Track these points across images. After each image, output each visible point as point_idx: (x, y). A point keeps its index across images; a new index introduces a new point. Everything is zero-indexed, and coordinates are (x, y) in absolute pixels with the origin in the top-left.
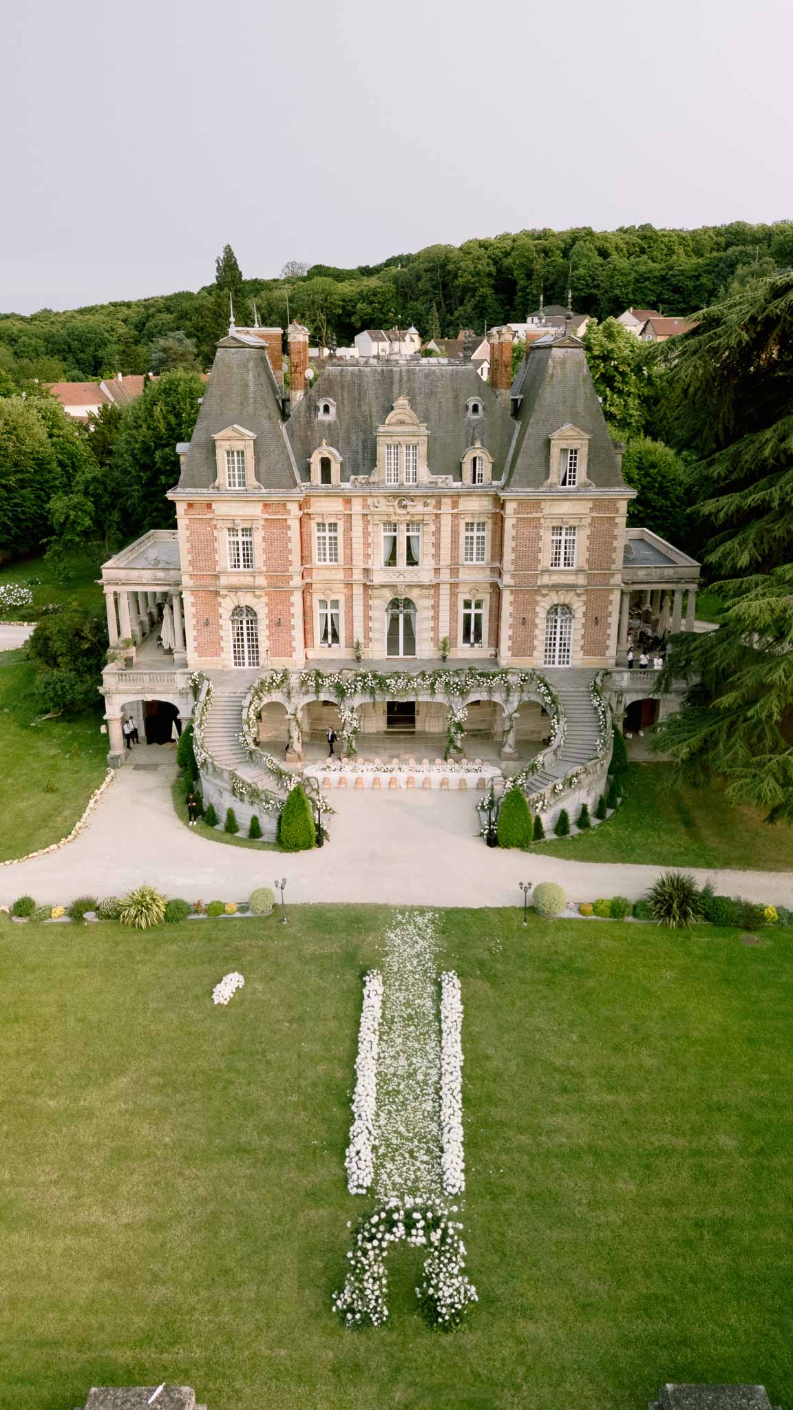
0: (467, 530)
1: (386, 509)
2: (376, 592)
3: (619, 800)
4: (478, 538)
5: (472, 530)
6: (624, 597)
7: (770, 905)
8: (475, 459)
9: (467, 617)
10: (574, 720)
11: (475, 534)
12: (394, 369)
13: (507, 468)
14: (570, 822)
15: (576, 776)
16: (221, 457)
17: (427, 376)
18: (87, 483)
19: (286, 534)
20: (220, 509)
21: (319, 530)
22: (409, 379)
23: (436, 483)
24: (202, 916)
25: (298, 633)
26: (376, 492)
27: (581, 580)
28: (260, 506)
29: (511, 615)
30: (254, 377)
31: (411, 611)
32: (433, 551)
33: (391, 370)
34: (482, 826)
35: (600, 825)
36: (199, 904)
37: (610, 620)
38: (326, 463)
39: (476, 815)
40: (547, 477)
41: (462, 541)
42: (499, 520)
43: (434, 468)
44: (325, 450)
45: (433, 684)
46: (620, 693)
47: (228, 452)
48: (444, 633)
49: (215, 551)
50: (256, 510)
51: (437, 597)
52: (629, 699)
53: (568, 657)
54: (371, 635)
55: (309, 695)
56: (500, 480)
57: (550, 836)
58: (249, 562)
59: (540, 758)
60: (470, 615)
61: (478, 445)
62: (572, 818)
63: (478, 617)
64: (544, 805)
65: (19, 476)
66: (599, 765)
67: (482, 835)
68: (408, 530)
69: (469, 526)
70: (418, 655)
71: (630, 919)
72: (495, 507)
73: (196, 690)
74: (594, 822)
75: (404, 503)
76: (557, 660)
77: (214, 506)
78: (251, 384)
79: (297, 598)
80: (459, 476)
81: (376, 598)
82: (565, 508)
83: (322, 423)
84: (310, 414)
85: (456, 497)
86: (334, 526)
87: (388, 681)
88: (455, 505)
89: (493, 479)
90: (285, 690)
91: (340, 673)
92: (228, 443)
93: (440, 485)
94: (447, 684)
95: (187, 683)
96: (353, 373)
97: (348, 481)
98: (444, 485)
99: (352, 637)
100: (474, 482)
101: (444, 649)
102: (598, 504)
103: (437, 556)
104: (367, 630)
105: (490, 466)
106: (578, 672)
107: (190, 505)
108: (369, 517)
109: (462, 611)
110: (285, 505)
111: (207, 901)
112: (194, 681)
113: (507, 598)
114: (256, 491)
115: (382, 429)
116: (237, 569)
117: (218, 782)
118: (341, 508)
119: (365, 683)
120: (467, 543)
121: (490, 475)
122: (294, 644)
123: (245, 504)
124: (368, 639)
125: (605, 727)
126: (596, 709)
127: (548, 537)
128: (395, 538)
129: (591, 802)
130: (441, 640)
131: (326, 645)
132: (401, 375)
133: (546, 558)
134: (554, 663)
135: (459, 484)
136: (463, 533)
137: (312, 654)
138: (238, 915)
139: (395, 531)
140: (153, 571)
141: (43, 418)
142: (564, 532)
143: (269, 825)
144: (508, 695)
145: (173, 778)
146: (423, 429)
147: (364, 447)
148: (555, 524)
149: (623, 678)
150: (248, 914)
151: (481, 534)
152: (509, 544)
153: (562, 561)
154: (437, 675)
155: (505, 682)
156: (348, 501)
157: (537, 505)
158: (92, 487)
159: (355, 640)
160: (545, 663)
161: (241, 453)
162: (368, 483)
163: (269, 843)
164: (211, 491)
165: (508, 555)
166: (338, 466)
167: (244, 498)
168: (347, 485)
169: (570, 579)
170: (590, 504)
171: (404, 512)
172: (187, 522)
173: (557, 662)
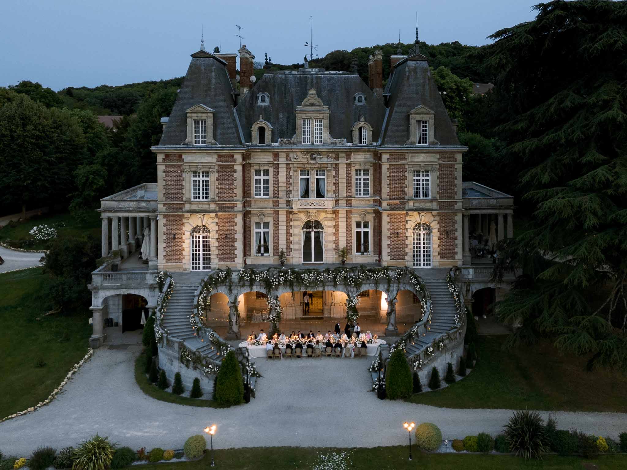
0: (357, 175)
1: (302, 160)
2: (295, 216)
3: (474, 362)
4: (364, 180)
5: (360, 175)
6: (465, 218)
7: (601, 437)
8: (360, 129)
9: (358, 234)
10: (437, 302)
11: (362, 177)
12: (308, 76)
13: (382, 134)
14: (441, 378)
15: (442, 342)
16: (190, 123)
17: (329, 80)
18: (104, 157)
19: (233, 175)
20: (187, 158)
21: (256, 175)
22: (317, 82)
23: (336, 143)
24: (143, 462)
25: (239, 245)
26: (295, 148)
27: (435, 205)
28: (216, 157)
29: (388, 230)
30: (216, 75)
31: (320, 230)
32: (334, 188)
33: (306, 77)
34: (373, 382)
35: (462, 380)
36: (142, 451)
37: (456, 234)
38: (262, 130)
39: (368, 375)
40: (408, 138)
41: (353, 181)
42: (377, 168)
43: (333, 133)
44: (261, 123)
45: (335, 278)
46: (468, 283)
47: (195, 122)
48: (343, 244)
49: (183, 187)
50: (213, 159)
51: (337, 220)
52: (475, 288)
53: (430, 260)
54: (292, 246)
55: (245, 288)
56: (377, 141)
57: (426, 389)
58: (206, 195)
59: (415, 329)
60: (361, 232)
61: (362, 119)
62: (441, 374)
63: (366, 234)
64: (419, 364)
65: (58, 155)
66: (458, 333)
67: (373, 389)
68: (317, 175)
69: (358, 172)
70: (324, 261)
71: (494, 452)
72: (375, 159)
73: (161, 285)
74: (458, 378)
75: (314, 156)
76: (422, 262)
77: (184, 157)
78: (213, 80)
79: (239, 220)
80: (350, 140)
81: (295, 220)
82: (421, 158)
83: (260, 107)
84: (253, 102)
85: (348, 153)
86: (266, 172)
87: (303, 275)
88: (348, 157)
89: (373, 141)
90: (227, 284)
91: (268, 271)
92: (195, 115)
93: (338, 145)
94: (345, 277)
95: (155, 280)
96: (281, 78)
97: (277, 142)
98: (340, 145)
99: (278, 248)
100: (361, 143)
101: (343, 256)
102: (443, 156)
103: (337, 191)
104: (289, 242)
105: (371, 133)
106: (437, 271)
107: (167, 156)
108: (291, 166)
109: (355, 230)
110: (233, 156)
111: (149, 449)
112: (160, 278)
113: (385, 218)
114: (213, 146)
115: (299, 109)
116: (198, 200)
117: (170, 352)
118: (272, 160)
119: (286, 278)
120: (357, 183)
121: (371, 139)
122: (236, 252)
123: (205, 155)
124: (289, 249)
125: (460, 306)
126: (452, 294)
127: (411, 177)
128: (308, 179)
129: (454, 362)
130: (341, 249)
131: (260, 255)
132: (312, 79)
133: (410, 191)
134: (420, 265)
135: (350, 144)
136: (354, 177)
137: (249, 261)
138: (174, 460)
139: (308, 175)
140: (137, 202)
141: (82, 121)
142: (421, 174)
143: (207, 386)
144: (389, 286)
145: (138, 354)
146: (326, 109)
147: (288, 122)
148: (415, 169)
149: (469, 272)
150: (183, 459)
151: (366, 177)
152: (385, 183)
153: (421, 194)
154: (337, 270)
155: (387, 276)
156: (276, 156)
157: (402, 157)
158: (107, 160)
159: (280, 250)
160: (414, 265)
161: (204, 122)
162: (290, 143)
163: (206, 401)
164: (182, 146)
165: (385, 190)
166: (270, 132)
167: (204, 151)
168: (276, 144)
169: (428, 205)
170: (438, 156)
171: (314, 162)
172: (164, 167)
173: (422, 264)
